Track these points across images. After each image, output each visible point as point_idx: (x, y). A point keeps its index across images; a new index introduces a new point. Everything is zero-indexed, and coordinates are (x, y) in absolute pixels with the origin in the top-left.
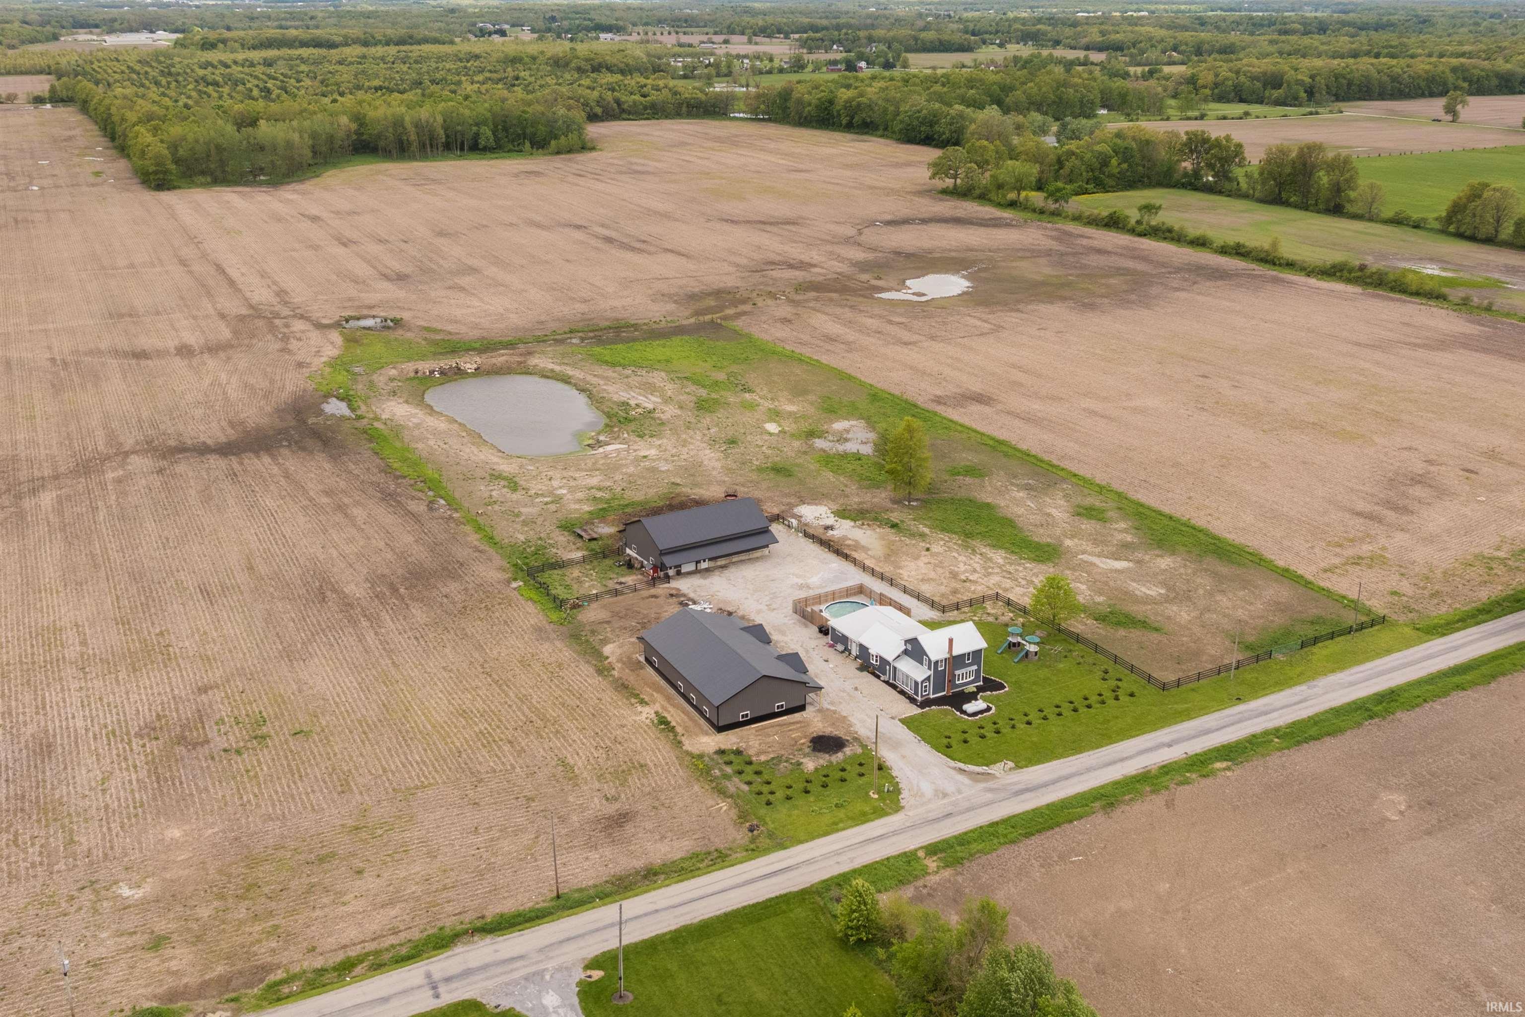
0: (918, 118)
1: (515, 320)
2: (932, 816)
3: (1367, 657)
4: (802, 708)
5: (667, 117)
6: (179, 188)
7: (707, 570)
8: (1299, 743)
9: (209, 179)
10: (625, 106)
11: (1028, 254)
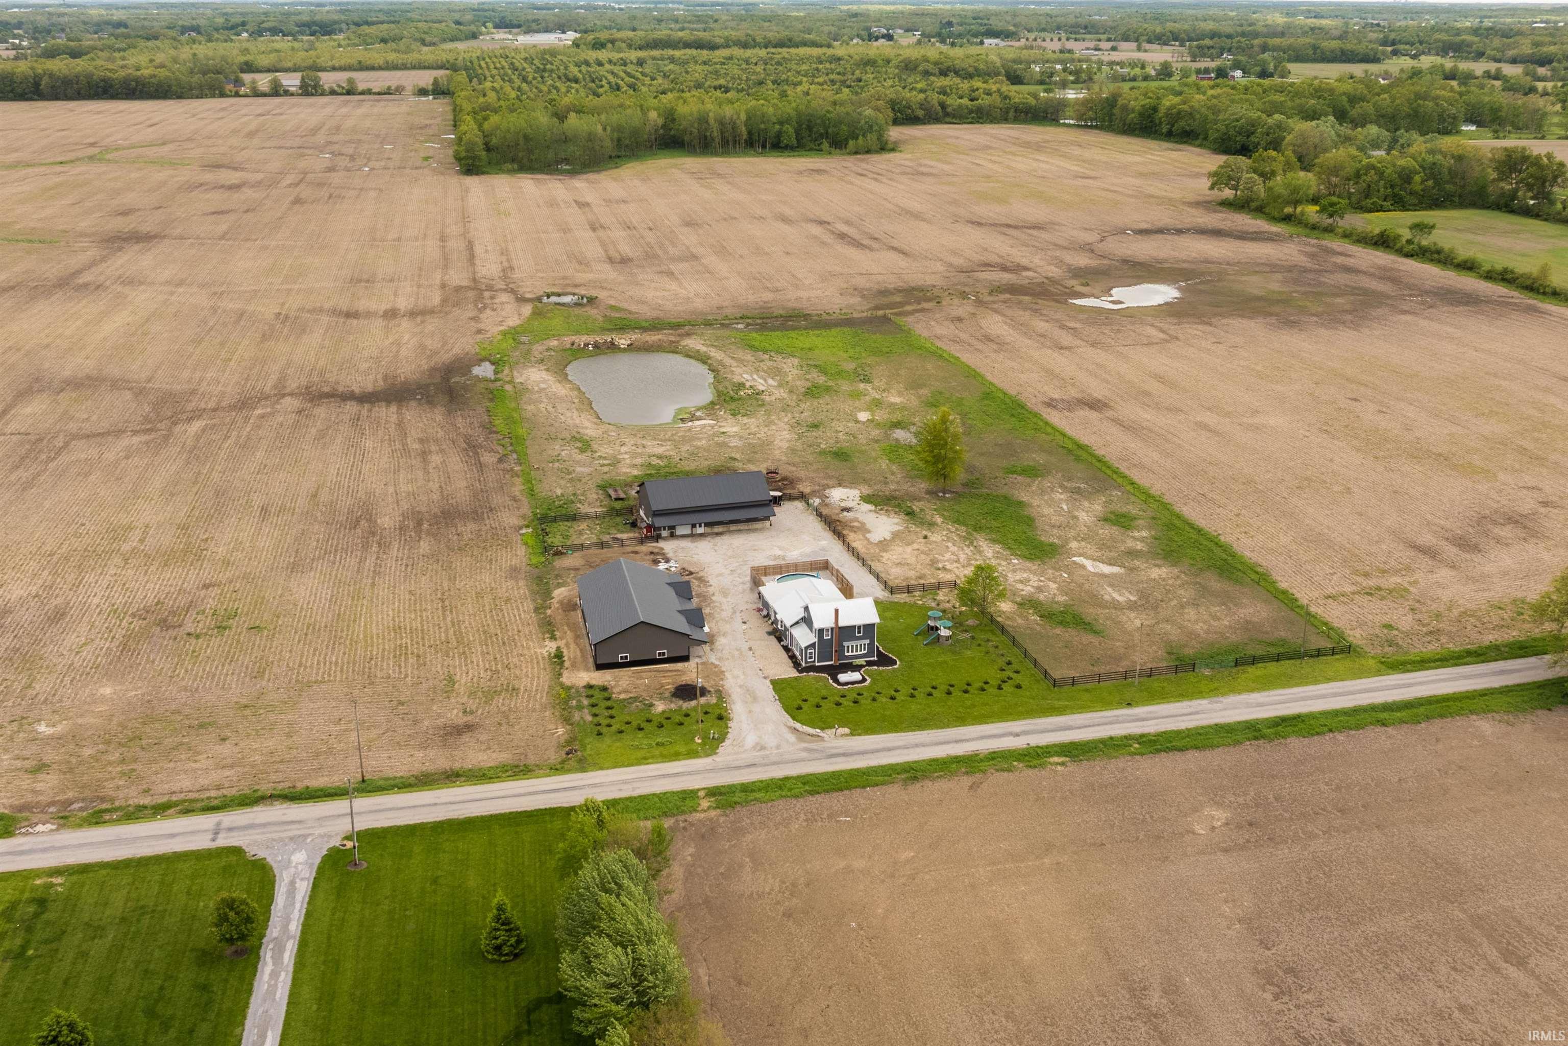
0: (1235, 127)
1: (699, 304)
2: (737, 763)
3: (1304, 680)
4: (685, 658)
5: (991, 122)
6: (488, 173)
7: (702, 535)
8: (1158, 751)
9: (516, 166)
10: (949, 110)
11: (1268, 269)
